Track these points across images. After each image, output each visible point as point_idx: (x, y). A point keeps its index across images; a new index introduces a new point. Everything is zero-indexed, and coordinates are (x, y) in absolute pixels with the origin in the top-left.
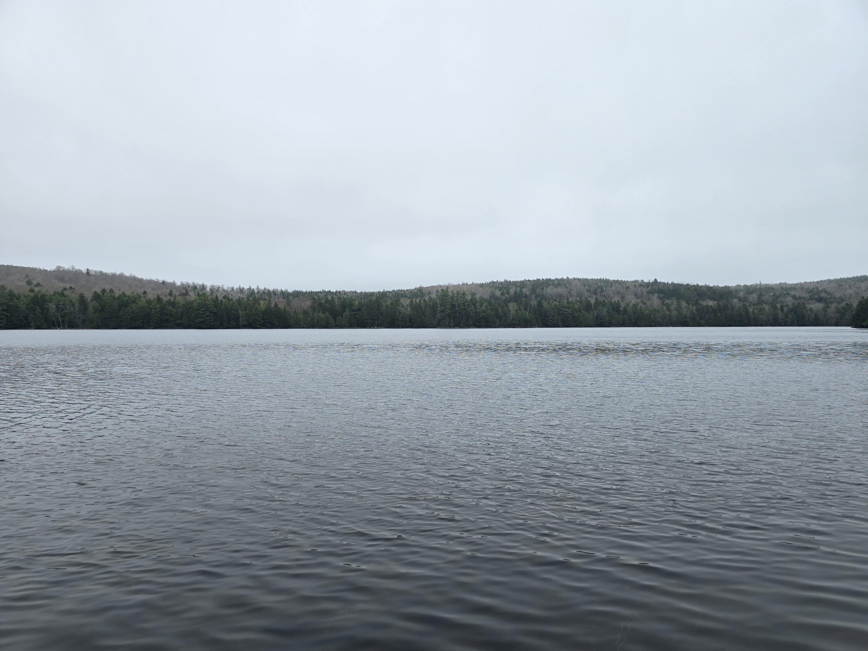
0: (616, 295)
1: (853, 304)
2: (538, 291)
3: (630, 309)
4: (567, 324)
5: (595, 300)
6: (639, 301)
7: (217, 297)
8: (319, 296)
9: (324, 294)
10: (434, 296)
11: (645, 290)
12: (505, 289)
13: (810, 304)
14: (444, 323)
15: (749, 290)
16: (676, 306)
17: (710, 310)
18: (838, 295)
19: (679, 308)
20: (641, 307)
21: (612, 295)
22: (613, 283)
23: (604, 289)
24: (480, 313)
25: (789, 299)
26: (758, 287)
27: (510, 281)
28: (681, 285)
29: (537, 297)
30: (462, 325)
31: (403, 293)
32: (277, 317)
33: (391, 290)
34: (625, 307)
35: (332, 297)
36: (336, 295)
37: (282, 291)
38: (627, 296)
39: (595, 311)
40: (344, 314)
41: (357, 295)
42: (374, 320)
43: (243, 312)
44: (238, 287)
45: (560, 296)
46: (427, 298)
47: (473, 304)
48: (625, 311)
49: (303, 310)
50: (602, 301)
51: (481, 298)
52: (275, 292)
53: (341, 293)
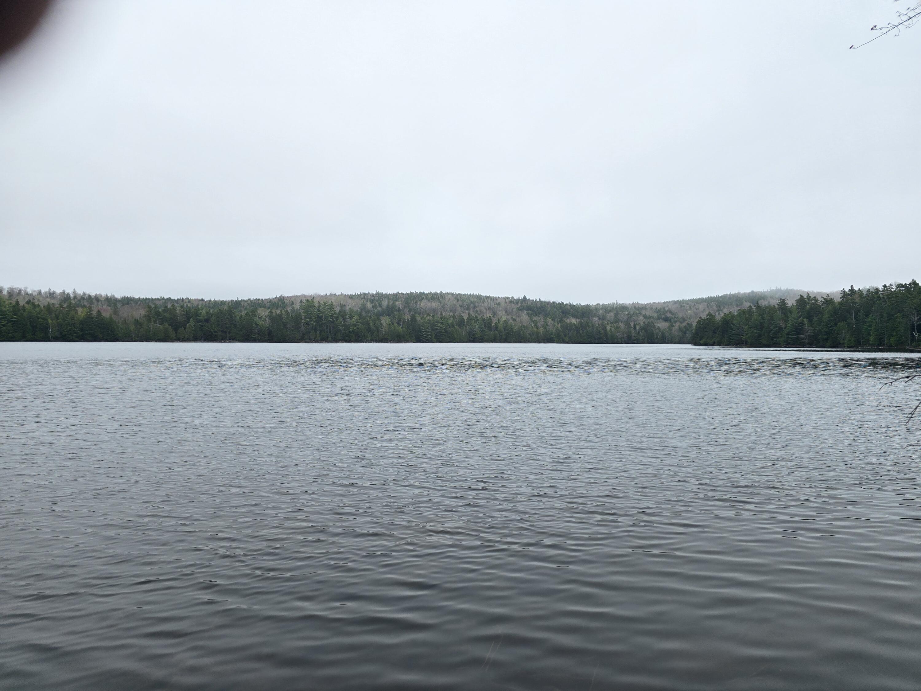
0: (488, 311)
1: (693, 323)
2: (412, 304)
3: (500, 325)
4: (440, 340)
5: (467, 316)
6: (509, 317)
7: (18, 302)
8: (155, 304)
9: (162, 301)
10: (297, 306)
11: (515, 306)
12: (377, 301)
13: (658, 323)
14: (310, 336)
15: (608, 309)
16: (543, 323)
17: (574, 327)
18: (681, 315)
19: (546, 325)
20: (511, 324)
21: (484, 311)
22: (485, 300)
23: (477, 304)
24: (350, 326)
25: (641, 318)
26: (615, 306)
27: (382, 293)
28: (547, 303)
29: (410, 311)
30: (330, 339)
31: (261, 303)
32: (99, 328)
33: (246, 299)
34: (496, 323)
35: (173, 305)
36: (178, 303)
37: (107, 296)
38: (498, 312)
39: (467, 326)
40: (188, 325)
41: (204, 303)
42: (226, 332)
43: (54, 321)
44: (47, 290)
45: (434, 310)
46: (289, 309)
47: (342, 317)
48: (497, 327)
49: (135, 320)
50: (474, 316)
51: (351, 310)
52: (97, 299)
53: (184, 301)
